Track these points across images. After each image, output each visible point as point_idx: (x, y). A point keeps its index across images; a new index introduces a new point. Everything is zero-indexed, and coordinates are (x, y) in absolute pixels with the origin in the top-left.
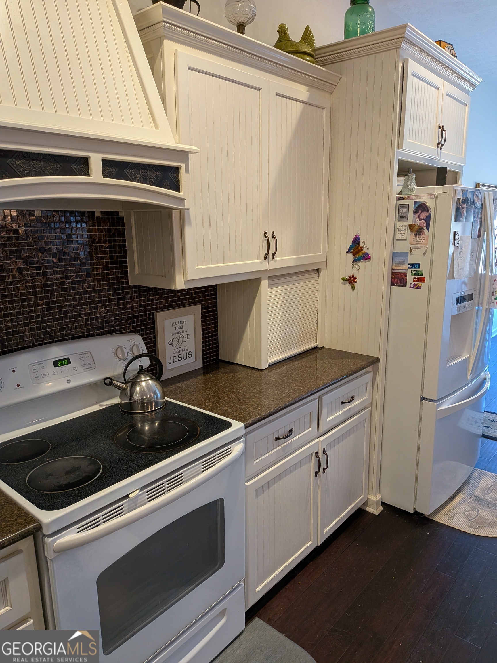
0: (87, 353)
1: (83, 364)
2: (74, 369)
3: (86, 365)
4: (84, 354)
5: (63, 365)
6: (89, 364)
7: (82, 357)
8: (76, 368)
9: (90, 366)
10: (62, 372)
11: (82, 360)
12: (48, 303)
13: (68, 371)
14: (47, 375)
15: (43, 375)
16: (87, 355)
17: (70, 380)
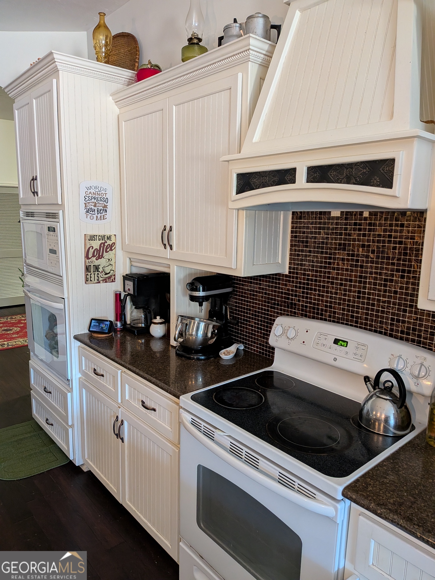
0: (365, 346)
1: (355, 353)
2: (346, 353)
3: (357, 355)
4: (362, 345)
5: (341, 345)
6: (361, 356)
7: (358, 347)
8: (348, 353)
9: (361, 358)
10: (336, 350)
11: (357, 349)
12: (359, 292)
13: (340, 351)
14: (325, 346)
15: (322, 344)
16: (363, 348)
17: (336, 359)
